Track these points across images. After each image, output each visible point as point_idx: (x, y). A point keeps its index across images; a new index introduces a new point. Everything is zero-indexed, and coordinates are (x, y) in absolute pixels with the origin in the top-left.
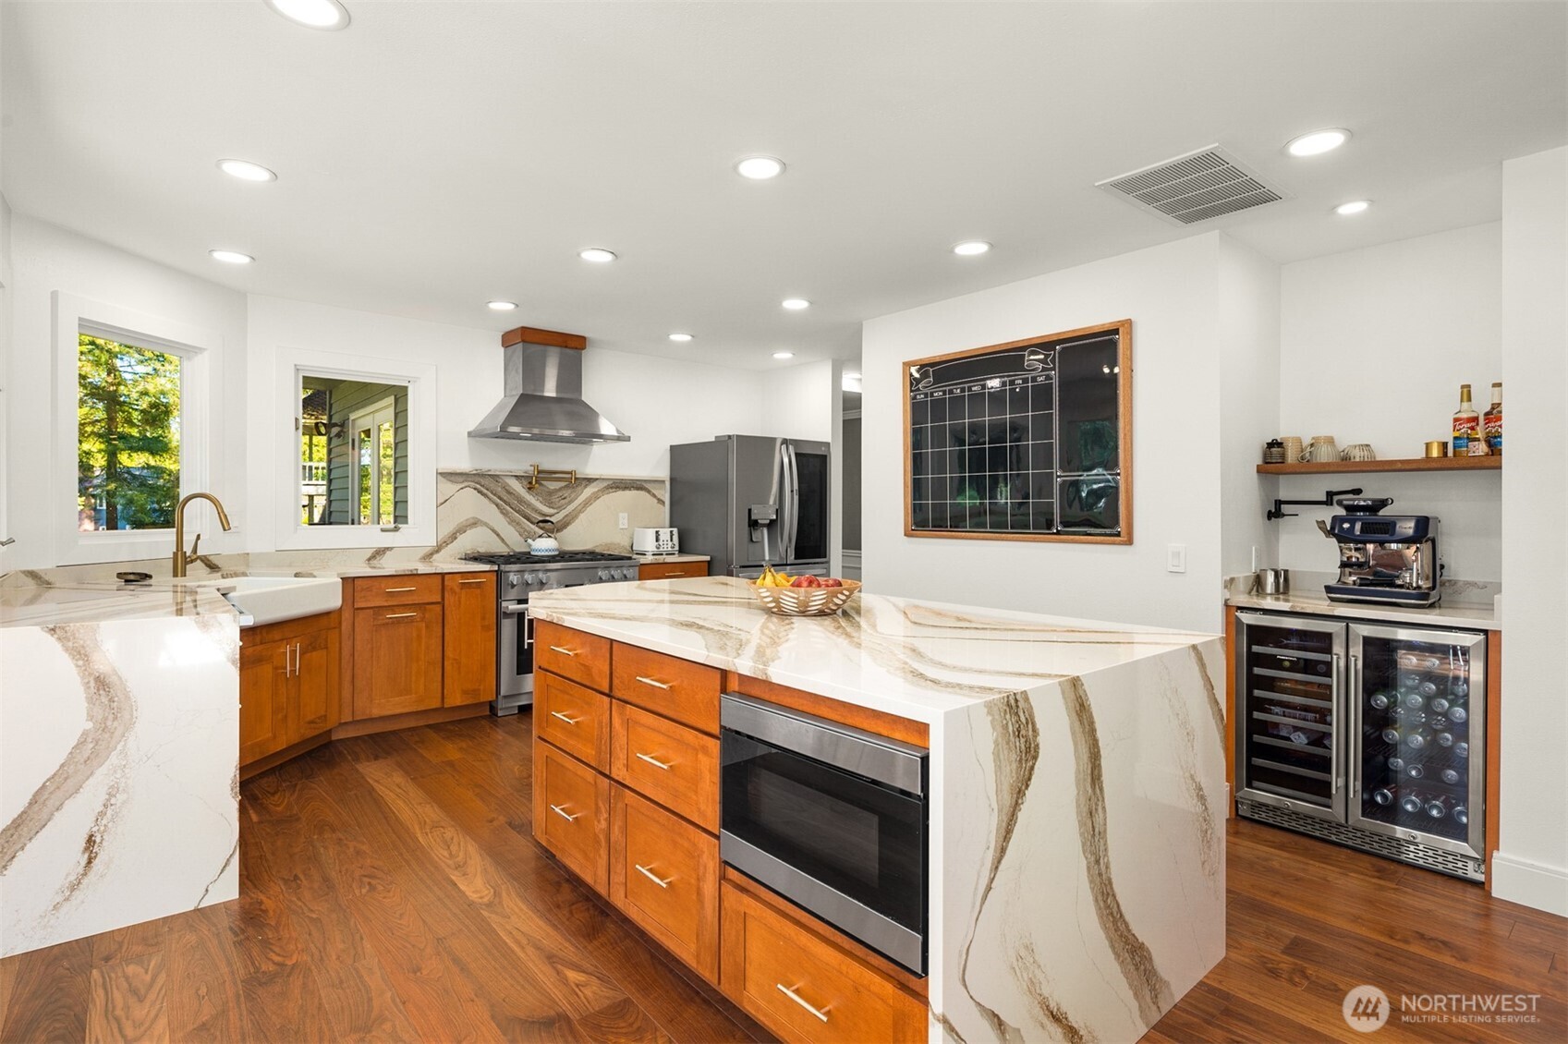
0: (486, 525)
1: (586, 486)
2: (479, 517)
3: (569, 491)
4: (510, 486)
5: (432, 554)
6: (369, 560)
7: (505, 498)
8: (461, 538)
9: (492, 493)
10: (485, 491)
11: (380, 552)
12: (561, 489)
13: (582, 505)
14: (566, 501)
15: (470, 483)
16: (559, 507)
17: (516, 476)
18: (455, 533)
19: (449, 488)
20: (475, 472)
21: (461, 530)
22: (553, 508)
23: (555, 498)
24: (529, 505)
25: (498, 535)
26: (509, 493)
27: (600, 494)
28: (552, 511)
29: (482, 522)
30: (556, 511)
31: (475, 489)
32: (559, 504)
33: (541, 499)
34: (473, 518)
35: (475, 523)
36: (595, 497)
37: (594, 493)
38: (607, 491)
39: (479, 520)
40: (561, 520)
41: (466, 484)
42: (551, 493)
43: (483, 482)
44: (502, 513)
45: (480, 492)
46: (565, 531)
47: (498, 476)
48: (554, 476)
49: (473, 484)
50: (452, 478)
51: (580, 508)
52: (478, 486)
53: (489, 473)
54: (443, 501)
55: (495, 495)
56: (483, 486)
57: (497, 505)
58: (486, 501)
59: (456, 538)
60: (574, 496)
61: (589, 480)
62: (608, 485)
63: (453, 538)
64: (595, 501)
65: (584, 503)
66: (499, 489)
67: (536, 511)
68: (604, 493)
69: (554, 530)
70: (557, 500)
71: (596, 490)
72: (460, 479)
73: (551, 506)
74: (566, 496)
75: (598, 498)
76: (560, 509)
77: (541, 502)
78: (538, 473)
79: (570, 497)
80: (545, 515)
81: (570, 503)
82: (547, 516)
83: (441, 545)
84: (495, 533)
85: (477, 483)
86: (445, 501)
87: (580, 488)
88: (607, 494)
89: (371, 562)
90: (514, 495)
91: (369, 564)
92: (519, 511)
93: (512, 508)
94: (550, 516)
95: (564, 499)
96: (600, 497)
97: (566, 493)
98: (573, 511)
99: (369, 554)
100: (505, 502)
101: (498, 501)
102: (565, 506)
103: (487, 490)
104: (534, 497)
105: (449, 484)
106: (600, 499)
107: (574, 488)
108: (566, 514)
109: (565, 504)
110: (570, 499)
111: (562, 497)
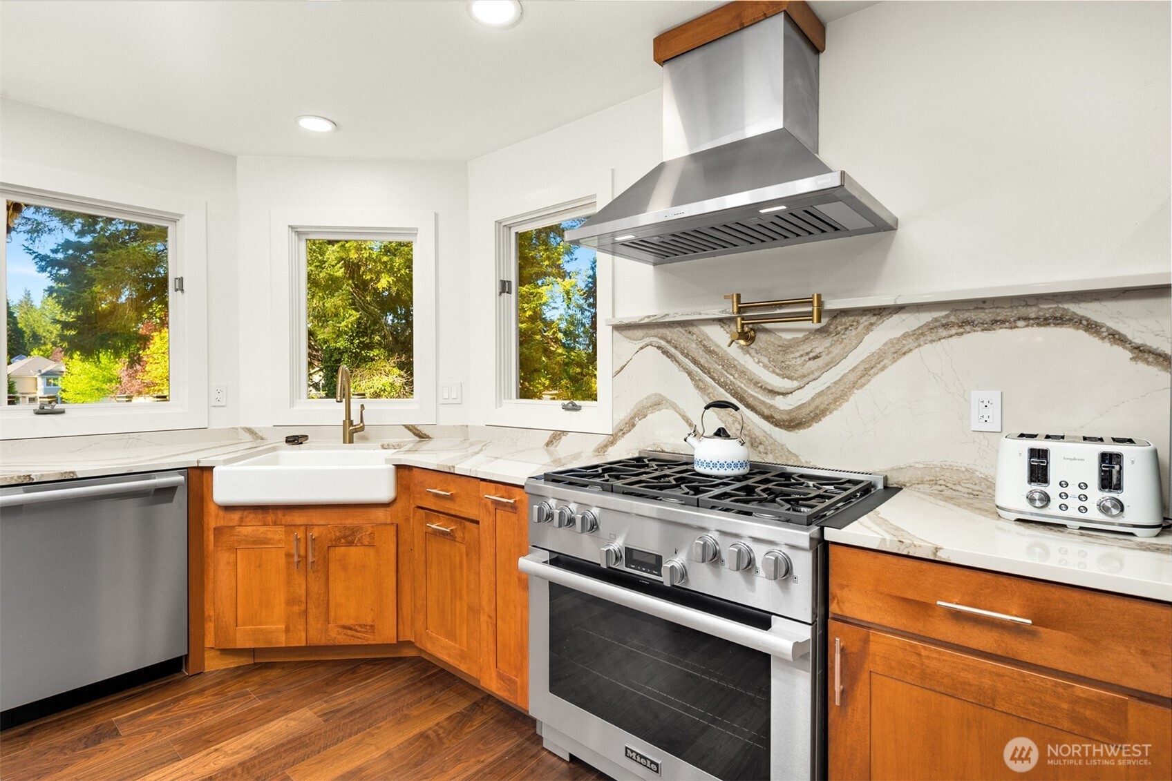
0: (674, 407)
1: (869, 328)
2: (664, 394)
3: (827, 342)
4: (709, 339)
5: (606, 446)
6: (549, 445)
7: (702, 361)
8: (640, 425)
9: (682, 353)
10: (673, 350)
11: (556, 437)
12: (805, 338)
13: (858, 373)
14: (819, 362)
15: (652, 339)
16: (804, 376)
17: (717, 321)
18: (633, 418)
19: (627, 346)
20: (647, 320)
21: (640, 413)
22: (789, 378)
23: (794, 359)
24: (743, 373)
25: (691, 425)
26: (709, 351)
27: (910, 342)
28: (787, 384)
29: (667, 402)
30: (795, 384)
31: (659, 348)
32: (805, 370)
33: (765, 360)
34: (656, 395)
35: (657, 403)
36: (897, 350)
37: (891, 343)
38: (935, 334)
39: (664, 399)
40: (809, 403)
41: (647, 340)
42: (786, 348)
43: (666, 334)
44: (698, 387)
45: (665, 352)
46: (816, 427)
47: (689, 322)
48: (778, 311)
49: (656, 339)
50: (630, 331)
51: (852, 377)
52: (663, 343)
53: (667, 319)
54: (618, 369)
55: (687, 356)
56: (668, 342)
57: (690, 374)
58: (673, 366)
59: (634, 425)
60: (836, 350)
61: (880, 312)
62: (936, 320)
63: (631, 424)
64: (894, 360)
65: (862, 367)
66: (694, 346)
67: (756, 384)
68: (922, 339)
69: (793, 423)
70: (799, 361)
71: (899, 334)
72: (639, 333)
73: (787, 372)
74: (818, 351)
75: (904, 354)
76: (806, 380)
77: (765, 366)
78: (740, 310)
79: (829, 353)
80: (773, 392)
81: (829, 366)
82: (779, 394)
83: (616, 434)
84: (687, 422)
85: (662, 338)
86: (622, 369)
87: (854, 333)
88: (932, 341)
89: (551, 448)
90: (717, 355)
91: (548, 451)
92: (726, 384)
93: (714, 379)
94: (784, 394)
95: (815, 358)
96: (910, 350)
97: (820, 345)
98: (835, 383)
99: (547, 436)
100: (702, 368)
101: (692, 365)
102: (816, 374)
103: (676, 348)
104: (753, 357)
105: (626, 341)
106: (909, 355)
107: (838, 333)
108: (817, 391)
109: (818, 369)
110: (828, 358)
111: (812, 355)
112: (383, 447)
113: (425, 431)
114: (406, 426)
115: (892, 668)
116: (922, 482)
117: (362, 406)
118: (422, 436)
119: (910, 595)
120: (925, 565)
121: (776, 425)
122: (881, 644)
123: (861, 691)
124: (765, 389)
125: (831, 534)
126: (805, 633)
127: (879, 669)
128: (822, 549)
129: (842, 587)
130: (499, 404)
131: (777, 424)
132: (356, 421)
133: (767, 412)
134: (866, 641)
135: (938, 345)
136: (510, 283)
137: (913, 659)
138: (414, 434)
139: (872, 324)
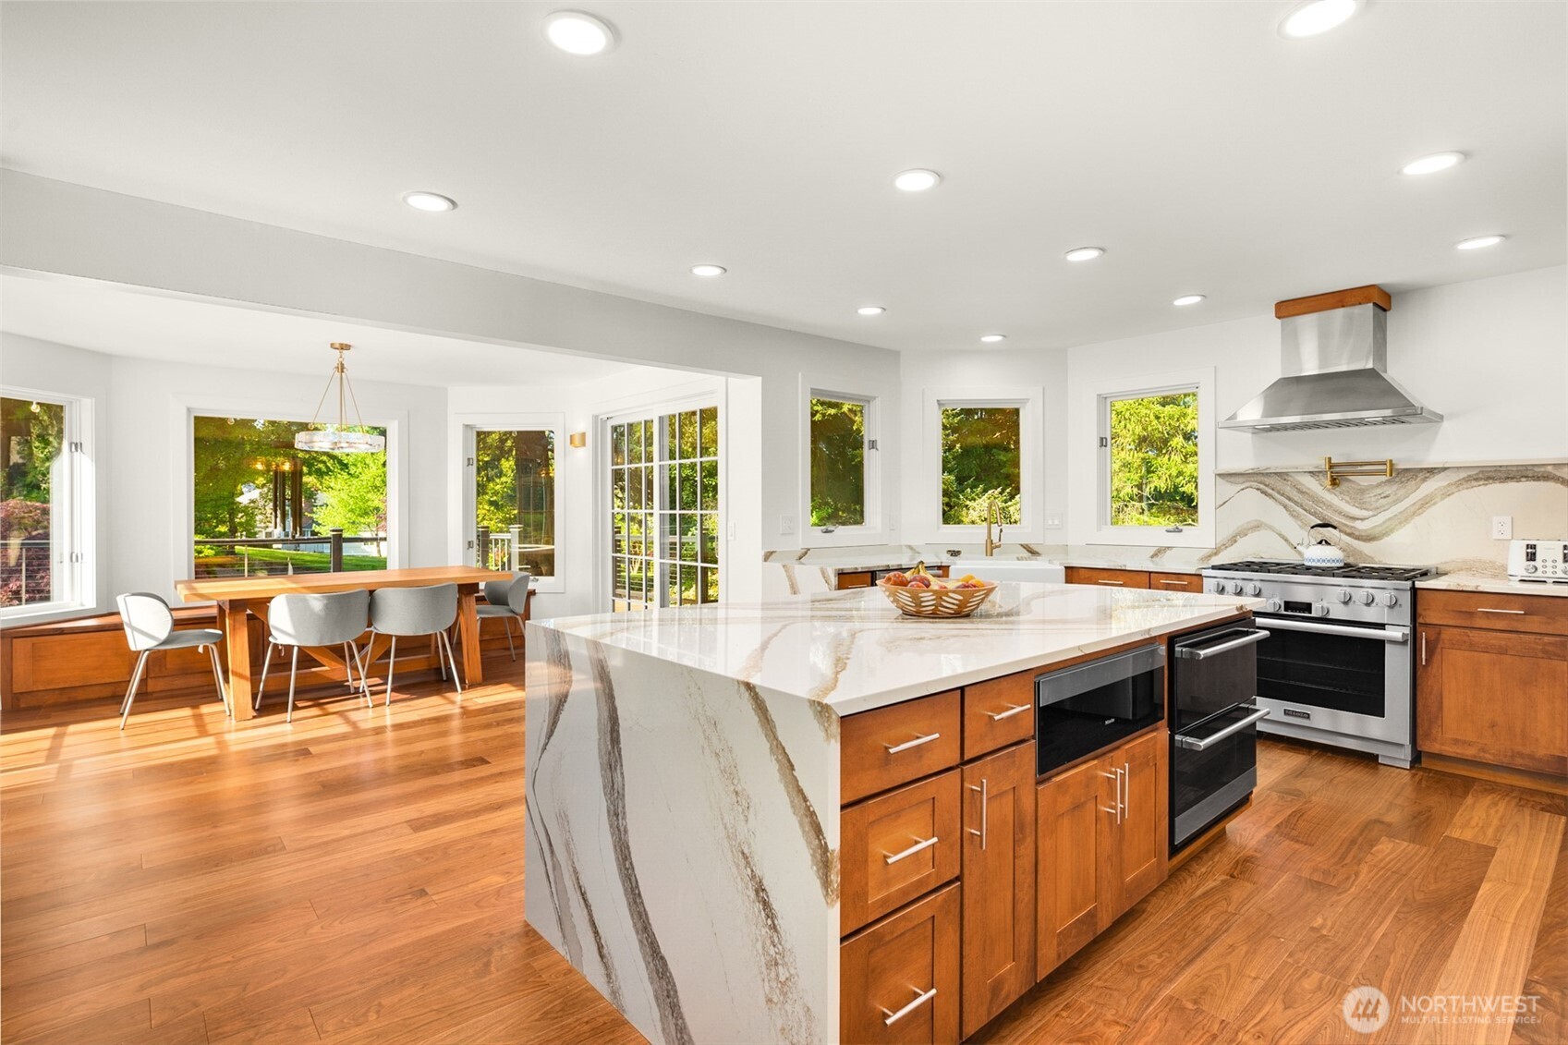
0: (1271, 528)
1: (1424, 480)
2: (1263, 520)
3: (1395, 488)
4: (1302, 484)
5: (1210, 556)
6: (1152, 557)
7: (1296, 499)
8: (1241, 541)
9: (1279, 493)
10: (1270, 491)
11: (1160, 551)
12: (1379, 485)
13: (1417, 506)
14: (1388, 499)
15: (1251, 483)
16: (1377, 508)
17: (1310, 472)
18: (1234, 536)
19: (1229, 489)
20: (1251, 471)
21: (1242, 533)
22: (1365, 509)
23: (1369, 497)
24: (1330, 506)
25: (1286, 540)
26: (1302, 492)
28: (1364, 513)
29: (1266, 525)
30: (1371, 513)
31: (1258, 489)
32: (1378, 504)
33: (1348, 498)
34: (1256, 521)
35: (1257, 526)
36: (1442, 494)
37: (1440, 487)
38: (1469, 485)
39: (1262, 523)
40: (1381, 525)
41: (1247, 484)
42: (1363, 491)
43: (1266, 481)
44: (1291, 515)
45: (1264, 492)
46: (1386, 539)
47: (1286, 474)
48: (1360, 468)
49: (1254, 483)
50: (1232, 479)
51: (1412, 509)
52: (1262, 486)
54: (1219, 504)
55: (1282, 495)
56: (1266, 485)
57: (1285, 506)
58: (1271, 501)
59: (1235, 541)
60: (1402, 492)
61: (1432, 471)
62: (1470, 476)
63: (1233, 540)
64: (1442, 499)
65: (1420, 503)
66: (1289, 488)
67: (1340, 513)
68: (1461, 487)
69: (1369, 538)
70: (1373, 499)
71: (1445, 484)
72: (1241, 479)
73: (1364, 506)
74: (1387, 493)
75: (1449, 495)
76: (1379, 511)
77: (1347, 502)
78: (1331, 467)
79: (1396, 494)
80: (1354, 519)
81: (1396, 502)
82: (1358, 519)
83: (1220, 547)
84: (1283, 538)
85: (1261, 483)
86: (1224, 503)
87: (1414, 482)
88: (1467, 488)
89: (1154, 559)
90: (1308, 494)
91: (1153, 561)
92: (1316, 513)
93: (1306, 510)
94: (1362, 519)
95: (1385, 497)
96: (1453, 493)
97: (1388, 490)
98: (1400, 513)
99: (1152, 551)
100: (1296, 503)
101: (1287, 501)
102: (1386, 507)
103: (1273, 489)
104: (1337, 496)
105: (1229, 485)
106: (1452, 496)
107: (1402, 482)
108: (1387, 517)
109: (1388, 504)
110: (1395, 498)
111: (1383, 495)
112: (1018, 559)
113: (1035, 548)
114: (1022, 545)
115: (1453, 644)
116: (1462, 570)
117: (1001, 531)
118: (1033, 553)
119: (1464, 609)
120: (1471, 595)
121: (1356, 539)
122: (1447, 635)
123: (1437, 658)
124: (1348, 516)
125: (1419, 584)
126: (1407, 631)
127: (1447, 646)
128: (1414, 590)
129: (1425, 610)
130: (1099, 529)
131: (1358, 538)
132: (995, 540)
133: (1348, 531)
134: (1439, 633)
135: (1472, 490)
136: (1106, 439)
137: (1466, 638)
138: (1028, 551)
139: (1426, 477)
